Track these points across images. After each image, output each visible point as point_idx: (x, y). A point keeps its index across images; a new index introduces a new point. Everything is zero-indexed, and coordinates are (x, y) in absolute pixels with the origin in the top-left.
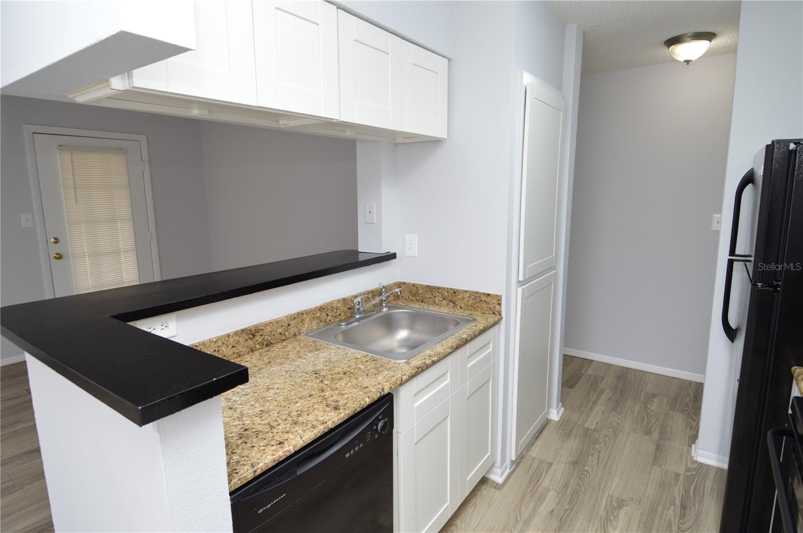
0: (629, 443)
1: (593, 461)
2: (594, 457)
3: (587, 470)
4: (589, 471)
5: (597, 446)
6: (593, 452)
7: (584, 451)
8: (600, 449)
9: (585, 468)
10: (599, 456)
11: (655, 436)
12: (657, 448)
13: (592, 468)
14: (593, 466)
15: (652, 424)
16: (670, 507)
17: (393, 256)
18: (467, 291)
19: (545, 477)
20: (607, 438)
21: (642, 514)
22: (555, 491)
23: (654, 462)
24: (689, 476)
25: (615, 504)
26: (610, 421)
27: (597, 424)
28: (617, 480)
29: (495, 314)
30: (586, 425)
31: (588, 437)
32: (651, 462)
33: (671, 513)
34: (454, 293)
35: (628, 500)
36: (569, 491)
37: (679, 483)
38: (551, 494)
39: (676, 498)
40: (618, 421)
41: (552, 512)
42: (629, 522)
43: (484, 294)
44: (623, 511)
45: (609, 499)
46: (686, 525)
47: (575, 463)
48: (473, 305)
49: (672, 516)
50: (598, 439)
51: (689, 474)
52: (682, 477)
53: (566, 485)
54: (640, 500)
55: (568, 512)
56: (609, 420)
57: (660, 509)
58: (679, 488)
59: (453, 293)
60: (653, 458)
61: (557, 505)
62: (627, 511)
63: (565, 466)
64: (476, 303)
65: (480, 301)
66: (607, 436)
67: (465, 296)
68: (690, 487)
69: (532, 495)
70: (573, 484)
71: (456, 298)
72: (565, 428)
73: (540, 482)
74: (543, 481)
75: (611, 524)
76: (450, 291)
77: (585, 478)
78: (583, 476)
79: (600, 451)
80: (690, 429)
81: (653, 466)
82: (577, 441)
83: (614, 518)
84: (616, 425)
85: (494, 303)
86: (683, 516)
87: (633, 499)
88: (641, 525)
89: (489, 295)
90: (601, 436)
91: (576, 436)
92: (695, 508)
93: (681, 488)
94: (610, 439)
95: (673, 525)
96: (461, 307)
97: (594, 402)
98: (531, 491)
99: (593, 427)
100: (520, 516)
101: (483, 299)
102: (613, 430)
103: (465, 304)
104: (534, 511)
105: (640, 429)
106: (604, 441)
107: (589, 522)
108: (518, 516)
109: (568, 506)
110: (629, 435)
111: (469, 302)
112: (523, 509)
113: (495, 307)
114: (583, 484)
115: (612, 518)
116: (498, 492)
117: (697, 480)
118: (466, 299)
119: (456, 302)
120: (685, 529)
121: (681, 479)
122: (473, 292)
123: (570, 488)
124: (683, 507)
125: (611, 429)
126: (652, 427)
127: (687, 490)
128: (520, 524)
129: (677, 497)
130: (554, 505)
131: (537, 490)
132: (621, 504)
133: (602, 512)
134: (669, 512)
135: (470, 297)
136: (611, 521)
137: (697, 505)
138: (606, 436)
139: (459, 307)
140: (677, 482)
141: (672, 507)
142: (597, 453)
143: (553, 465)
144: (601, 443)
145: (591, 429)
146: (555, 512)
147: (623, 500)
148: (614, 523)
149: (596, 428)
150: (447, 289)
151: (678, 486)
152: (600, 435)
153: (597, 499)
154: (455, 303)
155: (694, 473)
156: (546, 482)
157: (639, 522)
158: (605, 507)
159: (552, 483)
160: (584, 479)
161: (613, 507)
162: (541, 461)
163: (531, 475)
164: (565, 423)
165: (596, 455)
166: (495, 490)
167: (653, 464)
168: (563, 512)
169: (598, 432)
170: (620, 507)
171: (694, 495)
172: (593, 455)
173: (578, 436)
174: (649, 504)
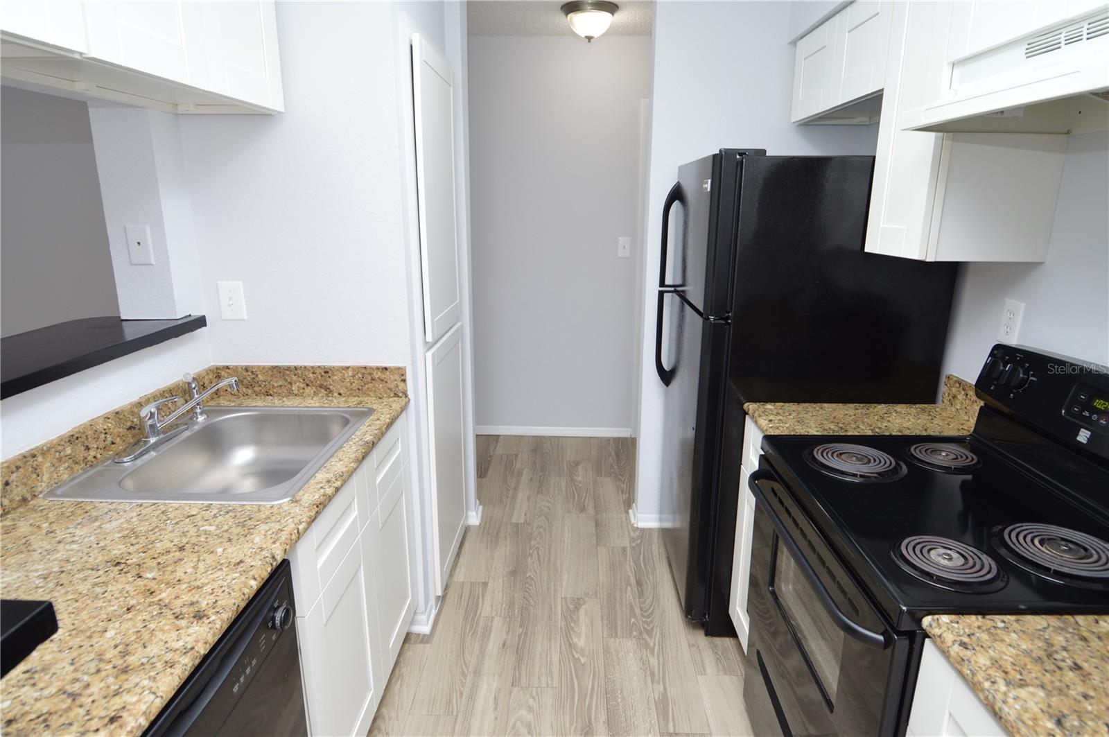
0: (566, 528)
1: (533, 563)
2: (534, 557)
3: (530, 576)
4: (533, 576)
5: (533, 543)
6: (531, 551)
7: (520, 554)
8: (537, 546)
9: (528, 575)
10: (538, 554)
11: (591, 511)
12: (596, 525)
13: (535, 571)
14: (536, 569)
15: (583, 499)
16: (627, 588)
17: (200, 322)
18: (348, 368)
19: (483, 603)
20: (541, 530)
21: (602, 608)
22: (500, 616)
23: (597, 542)
24: (634, 547)
25: (572, 607)
26: (540, 507)
27: (525, 515)
28: (565, 577)
29: (398, 396)
30: (514, 520)
31: (520, 535)
32: (595, 542)
33: (630, 594)
34: (325, 372)
35: (583, 596)
36: (517, 611)
37: (628, 558)
38: (497, 622)
39: (629, 576)
40: (549, 505)
41: (504, 645)
42: (592, 622)
43: (378, 368)
44: (582, 611)
45: (564, 603)
46: (647, 603)
47: (514, 573)
48: (360, 388)
49: (631, 597)
50: (532, 534)
51: (634, 545)
52: (629, 550)
53: (511, 604)
54: (596, 593)
55: (523, 637)
56: (538, 506)
57: (618, 595)
58: (630, 565)
59: (323, 374)
60: (595, 537)
61: (507, 633)
62: (586, 610)
63: (503, 581)
64: (365, 384)
65: (373, 379)
66: (542, 526)
67: (346, 375)
68: (639, 559)
69: (473, 634)
70: (519, 599)
71: (330, 380)
72: (490, 532)
73: (478, 612)
74: (481, 610)
75: (574, 631)
76: (318, 371)
77: (531, 587)
78: (527, 585)
79: (538, 548)
80: (622, 493)
81: (599, 548)
82: (508, 546)
83: (575, 624)
84: (547, 510)
85: (395, 380)
86: (641, 594)
87: (588, 594)
88: (605, 621)
89: (386, 369)
90: (534, 529)
91: (506, 538)
92: (650, 581)
93: (632, 563)
94: (545, 530)
95: (635, 608)
96: (340, 394)
97: (515, 489)
98: (471, 628)
99: (522, 521)
100: (466, 667)
101: (377, 377)
102: (546, 517)
103: (347, 388)
104: (482, 652)
105: (573, 506)
106: (540, 533)
107: (550, 640)
108: (464, 667)
109: (521, 630)
110: (563, 517)
111: (354, 384)
112: (467, 656)
113: (397, 386)
114: (531, 596)
115: (572, 625)
116: (428, 646)
117: (644, 549)
118: (348, 380)
119: (331, 387)
120: (647, 608)
121: (628, 553)
122: (359, 368)
123: (517, 607)
124: (639, 583)
125: (543, 517)
126: (584, 502)
127: (637, 564)
128: (470, 678)
129: (630, 574)
130: (504, 635)
131: (478, 624)
132: (578, 603)
133: (560, 623)
134: (628, 595)
135: (354, 376)
136: (572, 628)
137: (651, 577)
138: (539, 527)
139: (336, 394)
140: (626, 558)
141: (629, 588)
142: (536, 551)
143: (489, 584)
144: (536, 538)
145: (521, 524)
146: (508, 643)
147: (578, 599)
148: (577, 630)
149: (526, 521)
150: (313, 367)
151: (628, 562)
152: (532, 529)
153: (551, 608)
154: (329, 389)
155: (639, 542)
156: (486, 610)
157: (602, 618)
158: (562, 614)
159: (494, 608)
160: (530, 590)
161: (570, 611)
162: (472, 584)
163: (465, 606)
164: (488, 524)
165: (535, 556)
166: (423, 645)
167: (597, 545)
168: (517, 639)
169: (529, 524)
170: (577, 608)
171: (645, 566)
172: (531, 555)
173: (508, 537)
174: (605, 593)
